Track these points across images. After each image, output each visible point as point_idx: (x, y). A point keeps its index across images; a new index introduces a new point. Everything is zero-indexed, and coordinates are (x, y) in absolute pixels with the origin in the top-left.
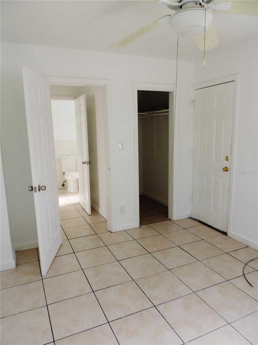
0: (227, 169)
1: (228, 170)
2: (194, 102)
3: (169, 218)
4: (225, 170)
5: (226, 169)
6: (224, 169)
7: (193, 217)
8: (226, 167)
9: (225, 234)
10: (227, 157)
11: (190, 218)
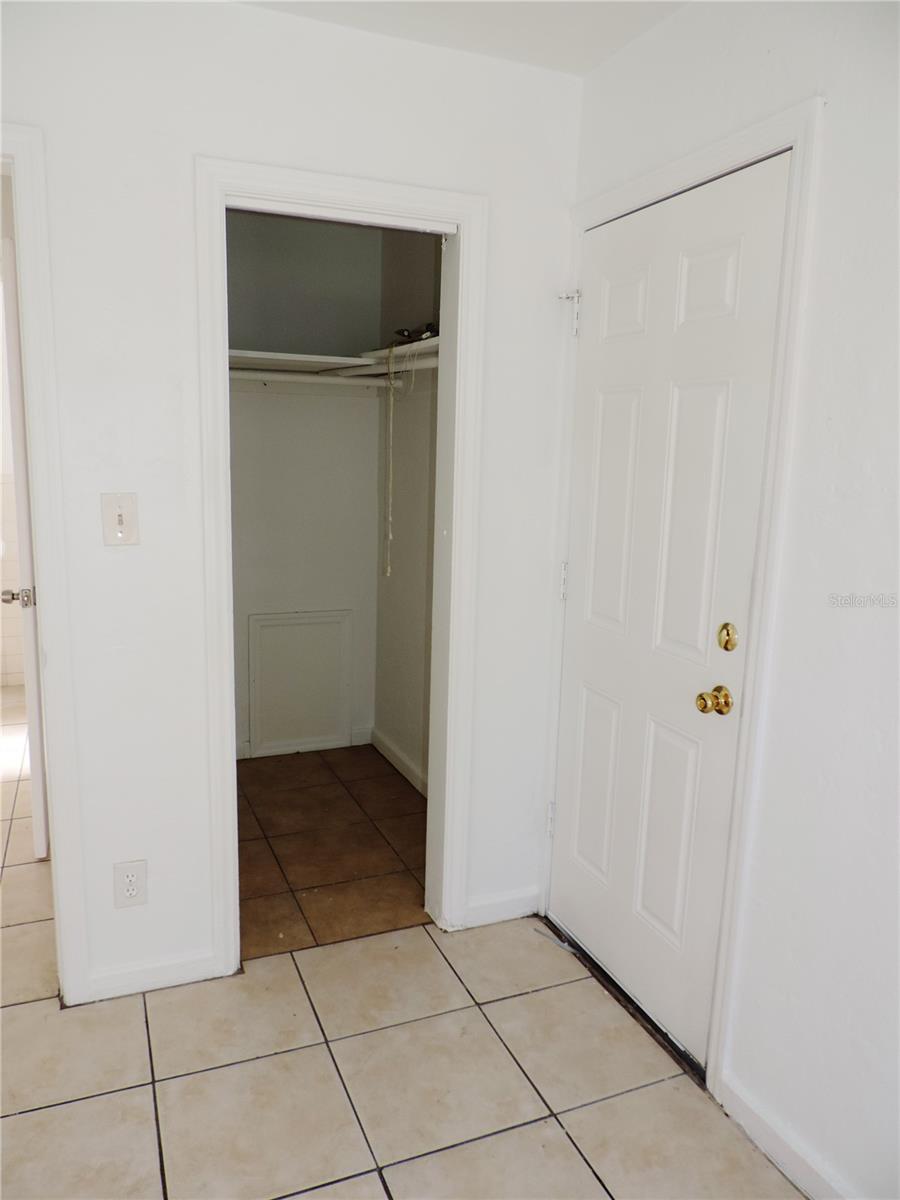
0: (722, 700)
1: (727, 704)
2: (576, 299)
3: (427, 909)
4: (709, 703)
5: (716, 702)
6: (701, 697)
7: (552, 917)
8: (718, 689)
9: (696, 1072)
10: (725, 626)
11: (536, 915)
